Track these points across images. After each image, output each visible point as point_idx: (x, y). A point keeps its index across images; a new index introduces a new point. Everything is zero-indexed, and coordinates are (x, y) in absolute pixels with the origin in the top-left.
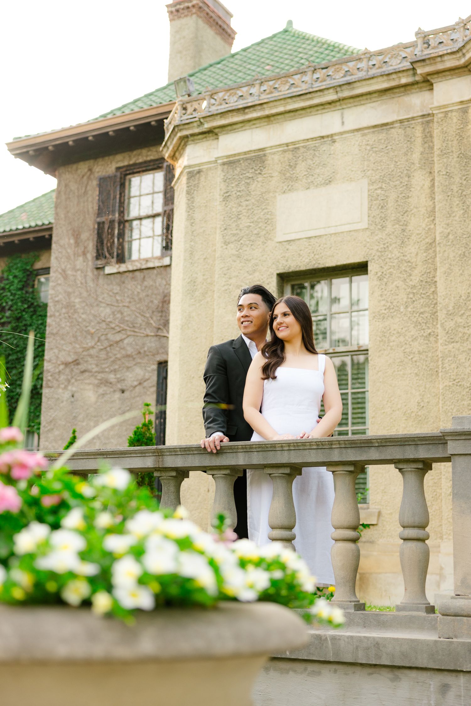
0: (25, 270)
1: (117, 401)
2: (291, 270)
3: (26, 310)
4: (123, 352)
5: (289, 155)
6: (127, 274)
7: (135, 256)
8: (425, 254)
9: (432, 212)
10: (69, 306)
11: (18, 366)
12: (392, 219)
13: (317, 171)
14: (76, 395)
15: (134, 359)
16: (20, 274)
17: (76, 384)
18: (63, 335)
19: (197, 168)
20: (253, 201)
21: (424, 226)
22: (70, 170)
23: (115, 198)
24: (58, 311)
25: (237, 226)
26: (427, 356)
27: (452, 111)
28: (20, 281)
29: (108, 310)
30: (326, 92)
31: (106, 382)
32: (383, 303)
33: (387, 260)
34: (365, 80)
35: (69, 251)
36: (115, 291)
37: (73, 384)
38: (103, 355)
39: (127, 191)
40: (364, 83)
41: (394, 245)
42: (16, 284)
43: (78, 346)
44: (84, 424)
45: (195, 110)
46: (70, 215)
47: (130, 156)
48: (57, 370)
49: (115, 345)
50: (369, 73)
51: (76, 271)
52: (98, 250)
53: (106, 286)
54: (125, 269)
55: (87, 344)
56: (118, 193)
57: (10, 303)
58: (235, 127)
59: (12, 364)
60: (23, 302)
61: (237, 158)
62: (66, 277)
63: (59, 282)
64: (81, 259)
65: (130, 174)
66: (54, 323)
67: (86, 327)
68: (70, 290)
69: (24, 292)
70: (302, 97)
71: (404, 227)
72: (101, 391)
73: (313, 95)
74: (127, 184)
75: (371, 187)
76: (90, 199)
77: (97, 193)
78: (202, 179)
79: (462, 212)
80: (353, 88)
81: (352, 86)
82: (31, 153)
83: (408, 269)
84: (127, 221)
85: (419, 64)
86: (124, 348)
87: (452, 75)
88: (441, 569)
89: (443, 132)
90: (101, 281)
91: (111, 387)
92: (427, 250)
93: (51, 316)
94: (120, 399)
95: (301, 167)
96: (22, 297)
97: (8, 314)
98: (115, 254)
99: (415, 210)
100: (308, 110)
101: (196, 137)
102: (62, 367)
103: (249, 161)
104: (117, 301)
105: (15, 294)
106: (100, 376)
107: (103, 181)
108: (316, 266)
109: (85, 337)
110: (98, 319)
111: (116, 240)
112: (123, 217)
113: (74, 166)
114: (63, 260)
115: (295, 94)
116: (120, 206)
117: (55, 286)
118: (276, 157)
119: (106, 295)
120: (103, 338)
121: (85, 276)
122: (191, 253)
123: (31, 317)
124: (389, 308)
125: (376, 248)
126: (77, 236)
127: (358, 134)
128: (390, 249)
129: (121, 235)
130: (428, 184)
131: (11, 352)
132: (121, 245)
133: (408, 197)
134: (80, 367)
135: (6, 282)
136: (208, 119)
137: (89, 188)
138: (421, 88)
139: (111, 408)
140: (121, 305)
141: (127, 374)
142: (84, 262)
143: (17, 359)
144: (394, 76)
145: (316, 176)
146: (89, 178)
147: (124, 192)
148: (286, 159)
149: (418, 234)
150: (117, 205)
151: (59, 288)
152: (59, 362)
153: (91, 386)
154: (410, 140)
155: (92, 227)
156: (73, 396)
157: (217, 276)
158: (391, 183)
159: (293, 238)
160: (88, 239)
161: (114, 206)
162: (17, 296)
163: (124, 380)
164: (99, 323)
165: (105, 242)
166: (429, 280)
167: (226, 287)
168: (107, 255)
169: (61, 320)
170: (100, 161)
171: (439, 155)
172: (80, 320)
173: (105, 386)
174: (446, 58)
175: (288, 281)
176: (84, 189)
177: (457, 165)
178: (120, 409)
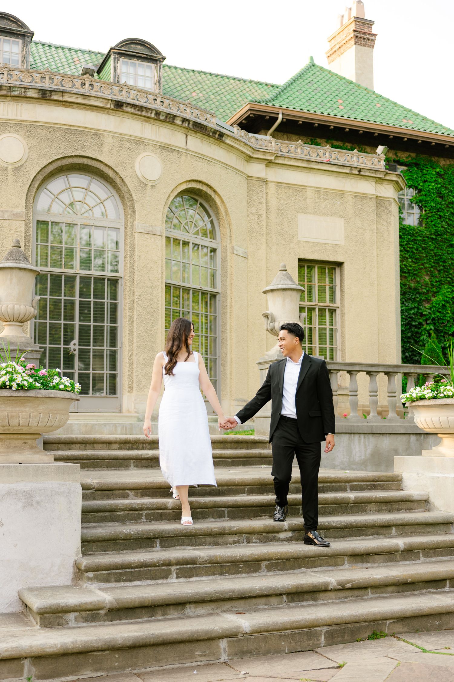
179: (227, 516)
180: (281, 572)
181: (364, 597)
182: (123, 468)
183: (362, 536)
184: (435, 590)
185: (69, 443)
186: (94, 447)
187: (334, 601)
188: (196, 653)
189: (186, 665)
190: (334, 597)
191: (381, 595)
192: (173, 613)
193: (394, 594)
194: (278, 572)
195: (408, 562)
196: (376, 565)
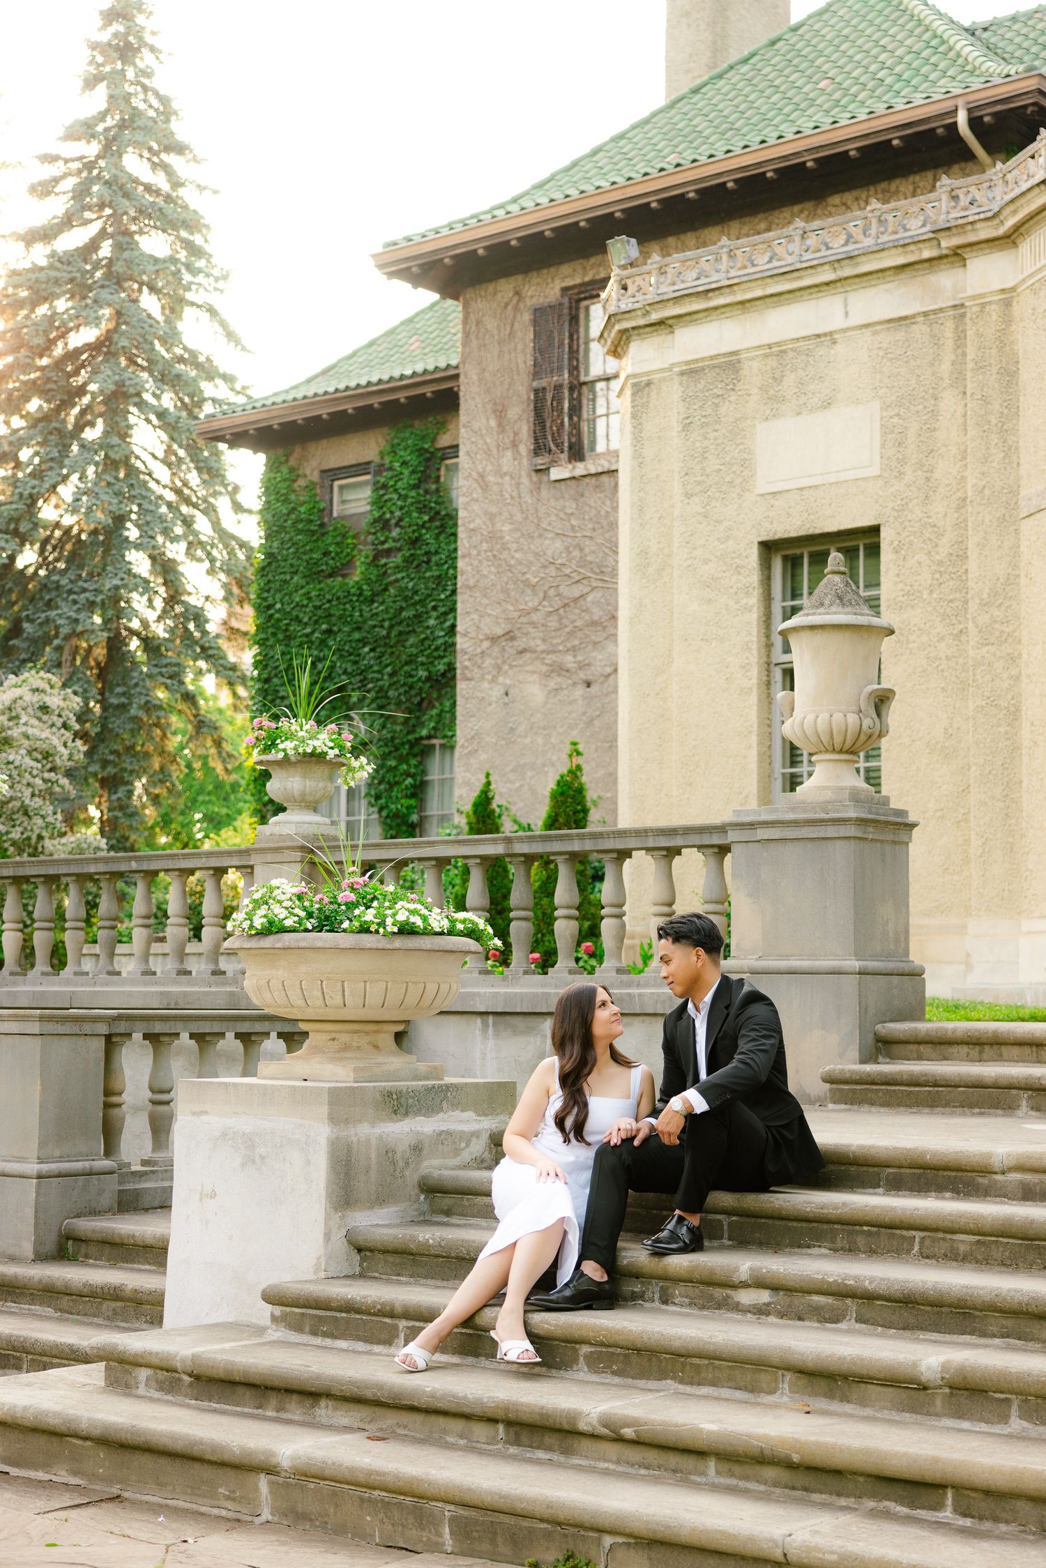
0: (421, 451)
1: (580, 702)
2: (777, 537)
3: (428, 525)
4: (587, 617)
5: (773, 362)
6: (587, 480)
7: (601, 447)
8: (956, 515)
9: (964, 455)
10: (494, 537)
11: (418, 630)
12: (914, 461)
13: (812, 387)
14: (511, 692)
15: (605, 628)
16: (413, 459)
17: (511, 673)
18: (485, 588)
19: (645, 378)
20: (724, 431)
21: (955, 473)
22: (483, 293)
23: (561, 345)
24: (475, 547)
25: (703, 469)
26: (957, 663)
27: (990, 303)
28: (413, 472)
29: (558, 544)
30: (820, 269)
31: (560, 669)
32: (900, 586)
33: (906, 523)
34: (872, 252)
35: (488, 441)
36: (569, 511)
37: (506, 673)
38: (553, 622)
39: (582, 330)
40: (871, 256)
41: (915, 501)
42: (407, 478)
43: (511, 608)
44: (528, 741)
45: (639, 289)
46: (487, 375)
47: (584, 268)
48: (479, 650)
49: (572, 605)
50: (880, 241)
51: (503, 475)
52: (536, 439)
53: (552, 502)
54: (585, 473)
55: (526, 603)
56: (567, 334)
57: (398, 513)
58: (695, 316)
59: (408, 625)
60: (420, 511)
61: (700, 364)
62: (485, 487)
63: (475, 496)
64: (509, 454)
65: (585, 299)
66: (469, 568)
67: (524, 574)
68: (494, 510)
69: (421, 492)
70: (787, 276)
71: (928, 475)
72: (552, 684)
73: (802, 273)
74: (582, 316)
75: (885, 414)
76: (520, 347)
77: (532, 336)
78: (653, 395)
79: (1002, 455)
80: (857, 264)
81: (854, 261)
82: (414, 269)
83: (933, 537)
84: (585, 383)
85: (942, 234)
86: (587, 610)
87: (990, 248)
88: (968, 955)
89: (979, 335)
90: (544, 493)
91: (569, 678)
92: (958, 509)
93: (464, 556)
94: (584, 698)
95: (790, 380)
96: (419, 502)
97: (395, 533)
98: (566, 444)
99: (944, 449)
100: (798, 294)
101: (642, 331)
102: (486, 644)
103: (717, 370)
104: (573, 526)
105: (406, 497)
106: (550, 659)
107: (540, 314)
108: (811, 532)
109: (523, 592)
110: (542, 560)
111: (566, 420)
112: (578, 376)
113: (491, 287)
114: (479, 457)
115: (776, 272)
116: (570, 359)
117: (468, 503)
118: (755, 364)
119: (553, 518)
120: (552, 592)
121: (518, 484)
122: (640, 508)
123: (437, 537)
124: (908, 594)
125: (891, 505)
126: (500, 413)
127: (868, 332)
128: (910, 506)
129: (576, 410)
130: (960, 410)
131: (404, 605)
132: (576, 427)
133: (935, 430)
134: (515, 643)
135: (389, 474)
136: (656, 306)
137: (516, 325)
138: (952, 263)
139: (570, 713)
140: (578, 534)
141: (594, 654)
142: (515, 459)
143: (414, 616)
144: (912, 247)
145: (810, 395)
146: (516, 308)
147: (577, 331)
148: (768, 368)
149: (947, 485)
150: (566, 356)
151: (475, 507)
152: (481, 637)
153: (536, 676)
154: (936, 341)
155: (525, 397)
156: (507, 694)
157: (676, 545)
158: (912, 408)
159: (779, 489)
160: (520, 419)
161: (560, 359)
162: (410, 500)
163: (588, 665)
164: (544, 567)
165: (548, 424)
166: (961, 553)
167: (689, 562)
168: (553, 448)
169: (480, 562)
170: (535, 278)
171: (972, 370)
172: (513, 562)
173: (559, 675)
174: (978, 225)
175: (777, 550)
176: (508, 328)
177: (997, 385)
178: (584, 713)
179: (726, 1236)
180: (617, 1380)
181: (693, 1477)
182: (1000, 1112)
183: (971, 1333)
184: (904, 1510)
185: (941, 1043)
186: (1001, 1055)
187: (612, 1466)
188: (221, 1490)
189: (203, 1509)
190: (614, 1458)
191: (742, 1484)
192: (295, 1410)
193: (778, 1491)
194: (609, 1379)
195: (966, 1425)
196: (868, 1412)
